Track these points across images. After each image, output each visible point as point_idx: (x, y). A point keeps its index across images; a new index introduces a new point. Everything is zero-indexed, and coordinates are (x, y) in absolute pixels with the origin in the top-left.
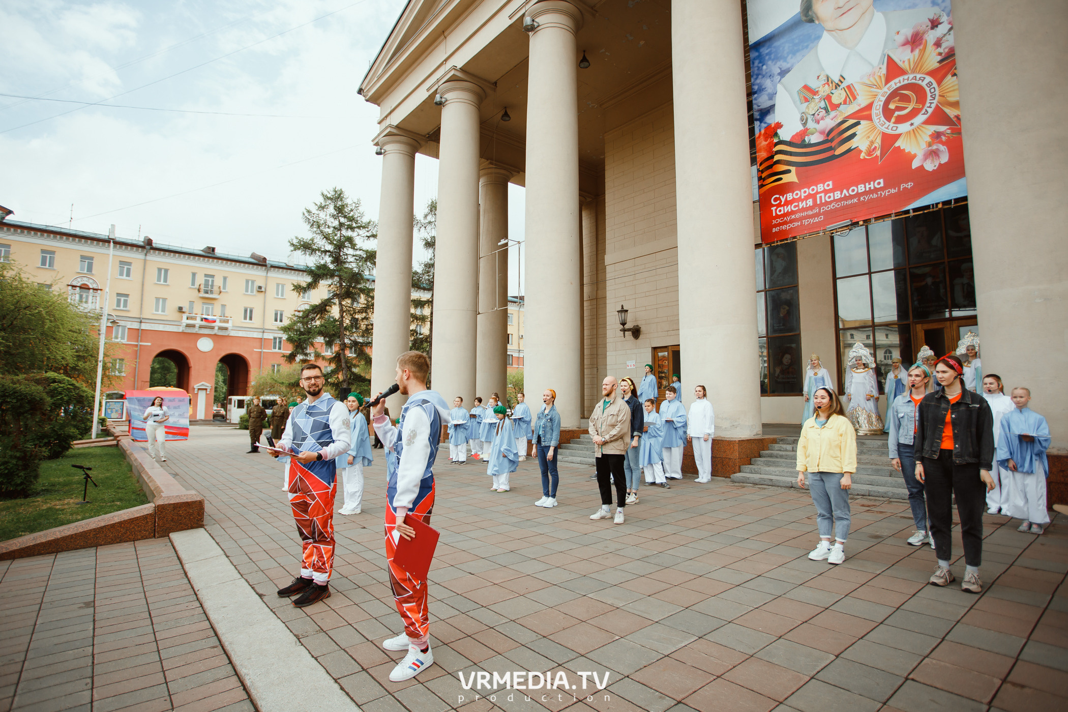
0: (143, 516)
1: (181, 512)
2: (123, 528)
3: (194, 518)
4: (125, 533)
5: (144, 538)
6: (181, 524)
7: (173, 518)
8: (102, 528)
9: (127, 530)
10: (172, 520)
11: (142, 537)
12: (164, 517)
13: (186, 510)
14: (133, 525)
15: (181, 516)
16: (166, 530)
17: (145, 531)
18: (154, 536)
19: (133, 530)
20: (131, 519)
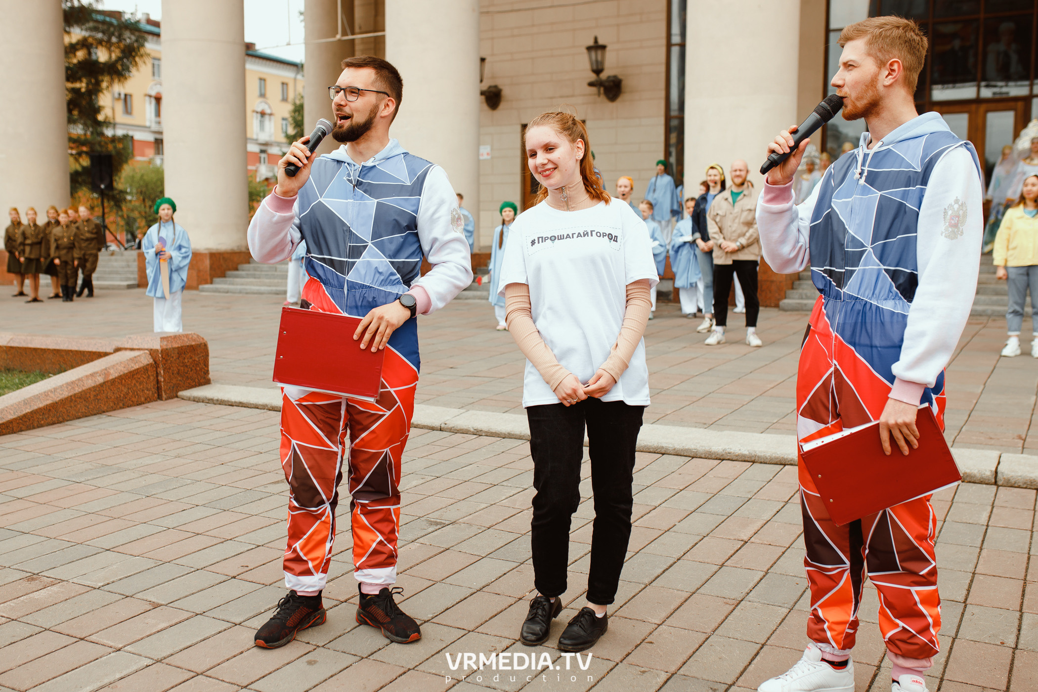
0: (143, 367)
1: (186, 361)
2: (125, 386)
3: (201, 370)
4: (127, 394)
5: (148, 400)
6: (187, 378)
7: (179, 370)
8: (102, 385)
9: (128, 389)
10: (178, 373)
11: (146, 399)
12: (170, 369)
13: (191, 358)
14: (134, 381)
15: (187, 366)
16: (173, 387)
17: (148, 390)
18: (160, 398)
19: (135, 389)
20: (130, 372)
